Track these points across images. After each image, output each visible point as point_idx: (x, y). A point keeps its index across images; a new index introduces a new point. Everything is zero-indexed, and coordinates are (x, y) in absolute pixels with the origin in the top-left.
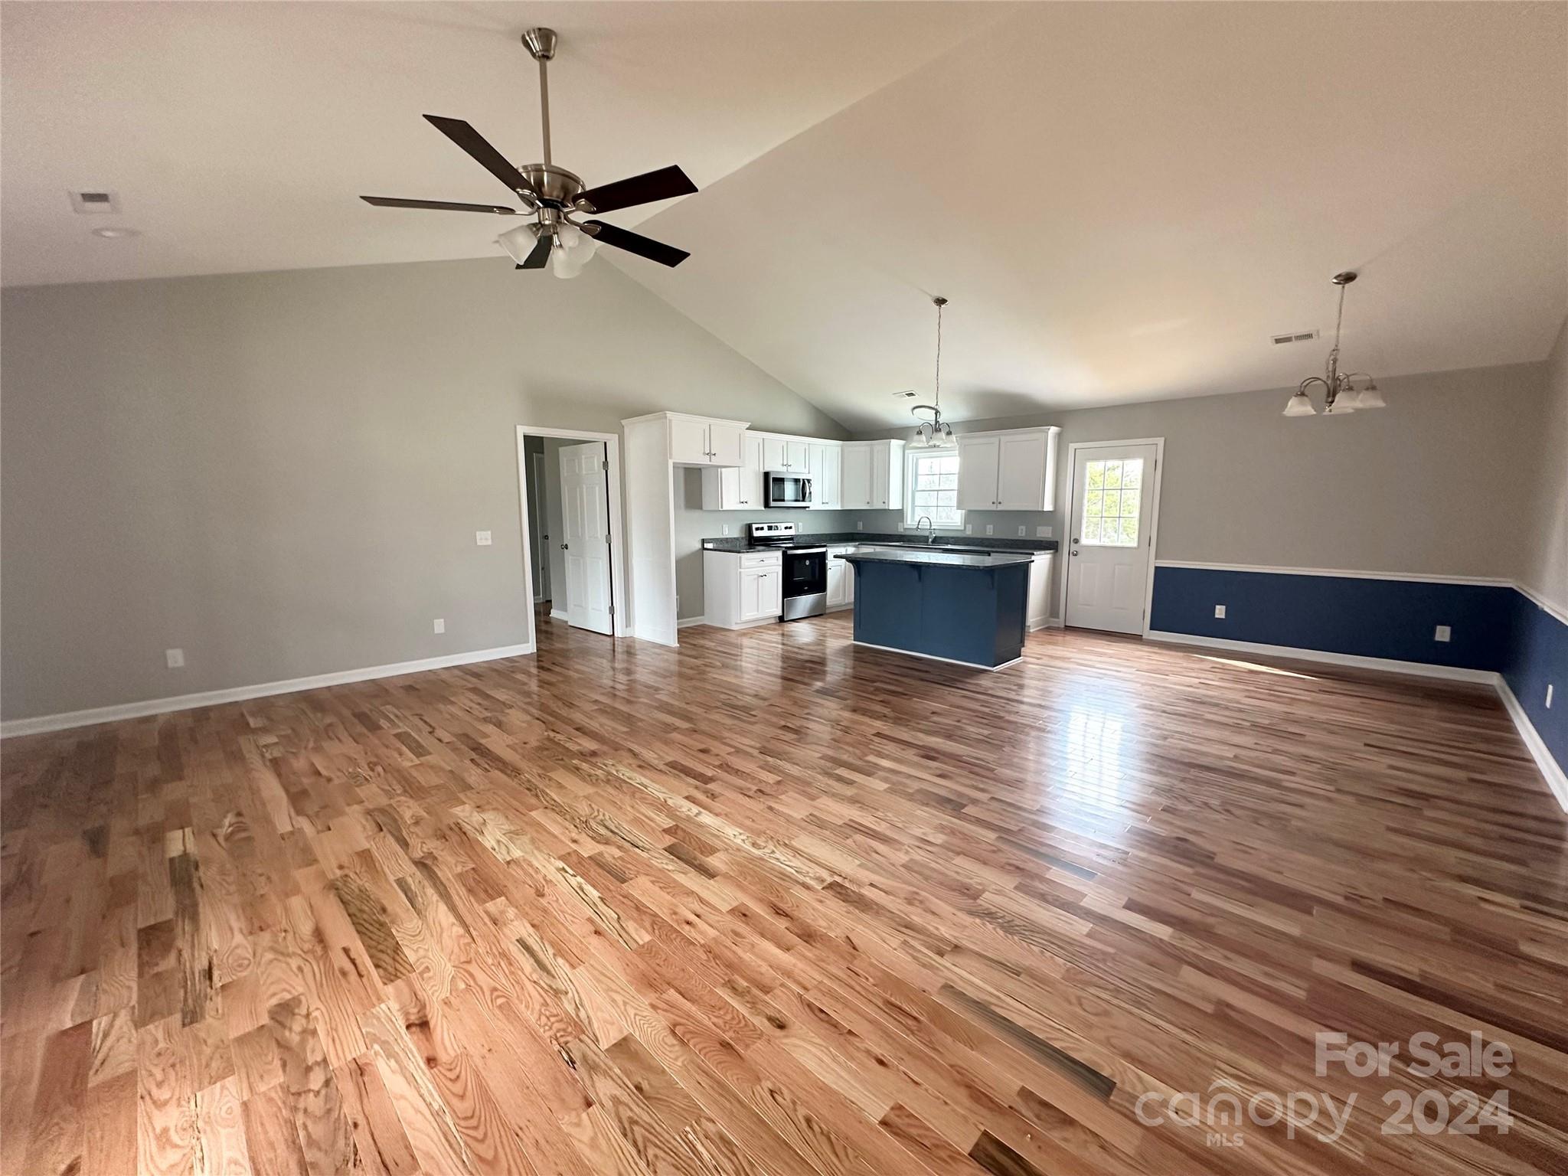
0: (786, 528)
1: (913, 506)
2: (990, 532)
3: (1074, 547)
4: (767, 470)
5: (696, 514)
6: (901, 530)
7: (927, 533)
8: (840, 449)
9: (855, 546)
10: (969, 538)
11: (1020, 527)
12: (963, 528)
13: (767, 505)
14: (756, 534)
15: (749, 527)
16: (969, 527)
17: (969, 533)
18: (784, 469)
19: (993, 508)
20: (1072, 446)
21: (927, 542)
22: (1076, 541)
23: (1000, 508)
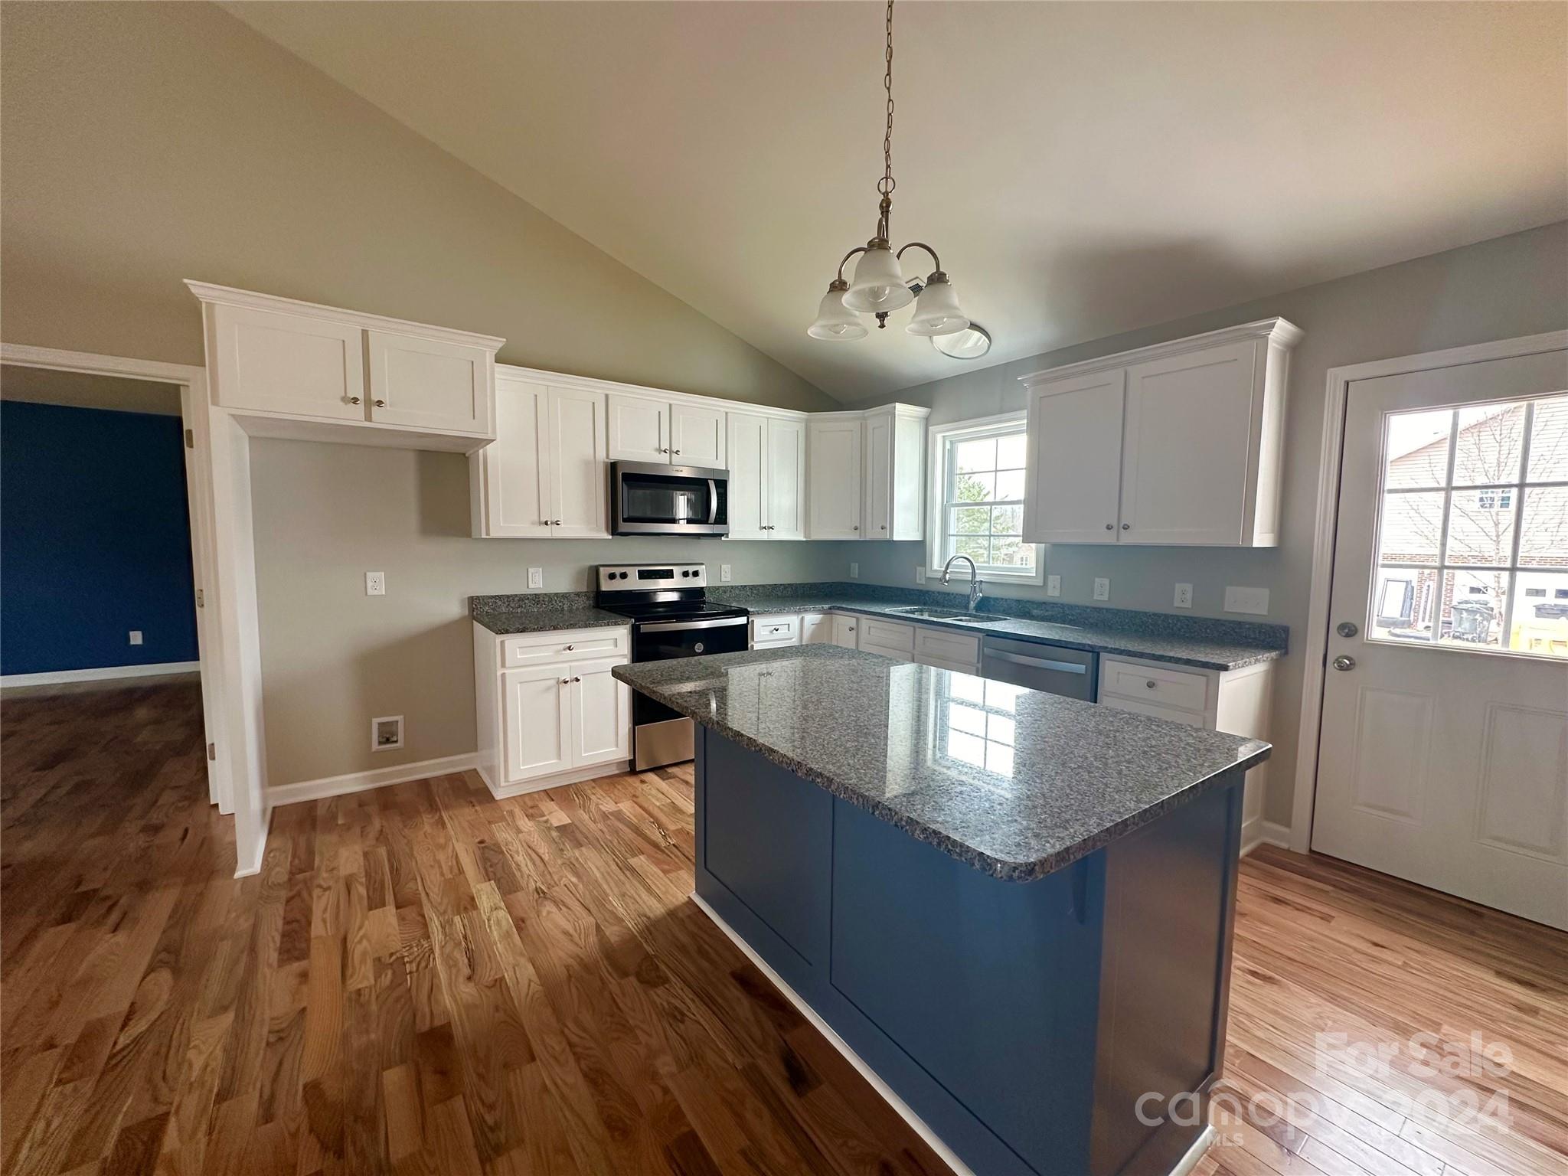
0: (686, 574)
1: (945, 535)
2: (1101, 592)
3: (1340, 646)
4: (615, 456)
5: (454, 546)
6: (920, 582)
7: (966, 590)
8: (800, 427)
9: (820, 611)
10: (1054, 605)
11: (1178, 587)
12: (1039, 582)
13: (614, 530)
14: (607, 586)
15: (595, 571)
16: (1054, 580)
17: (1054, 592)
18: (664, 459)
19: (1109, 539)
20: (1336, 377)
21: (967, 607)
22: (1350, 631)
23: (1127, 539)
